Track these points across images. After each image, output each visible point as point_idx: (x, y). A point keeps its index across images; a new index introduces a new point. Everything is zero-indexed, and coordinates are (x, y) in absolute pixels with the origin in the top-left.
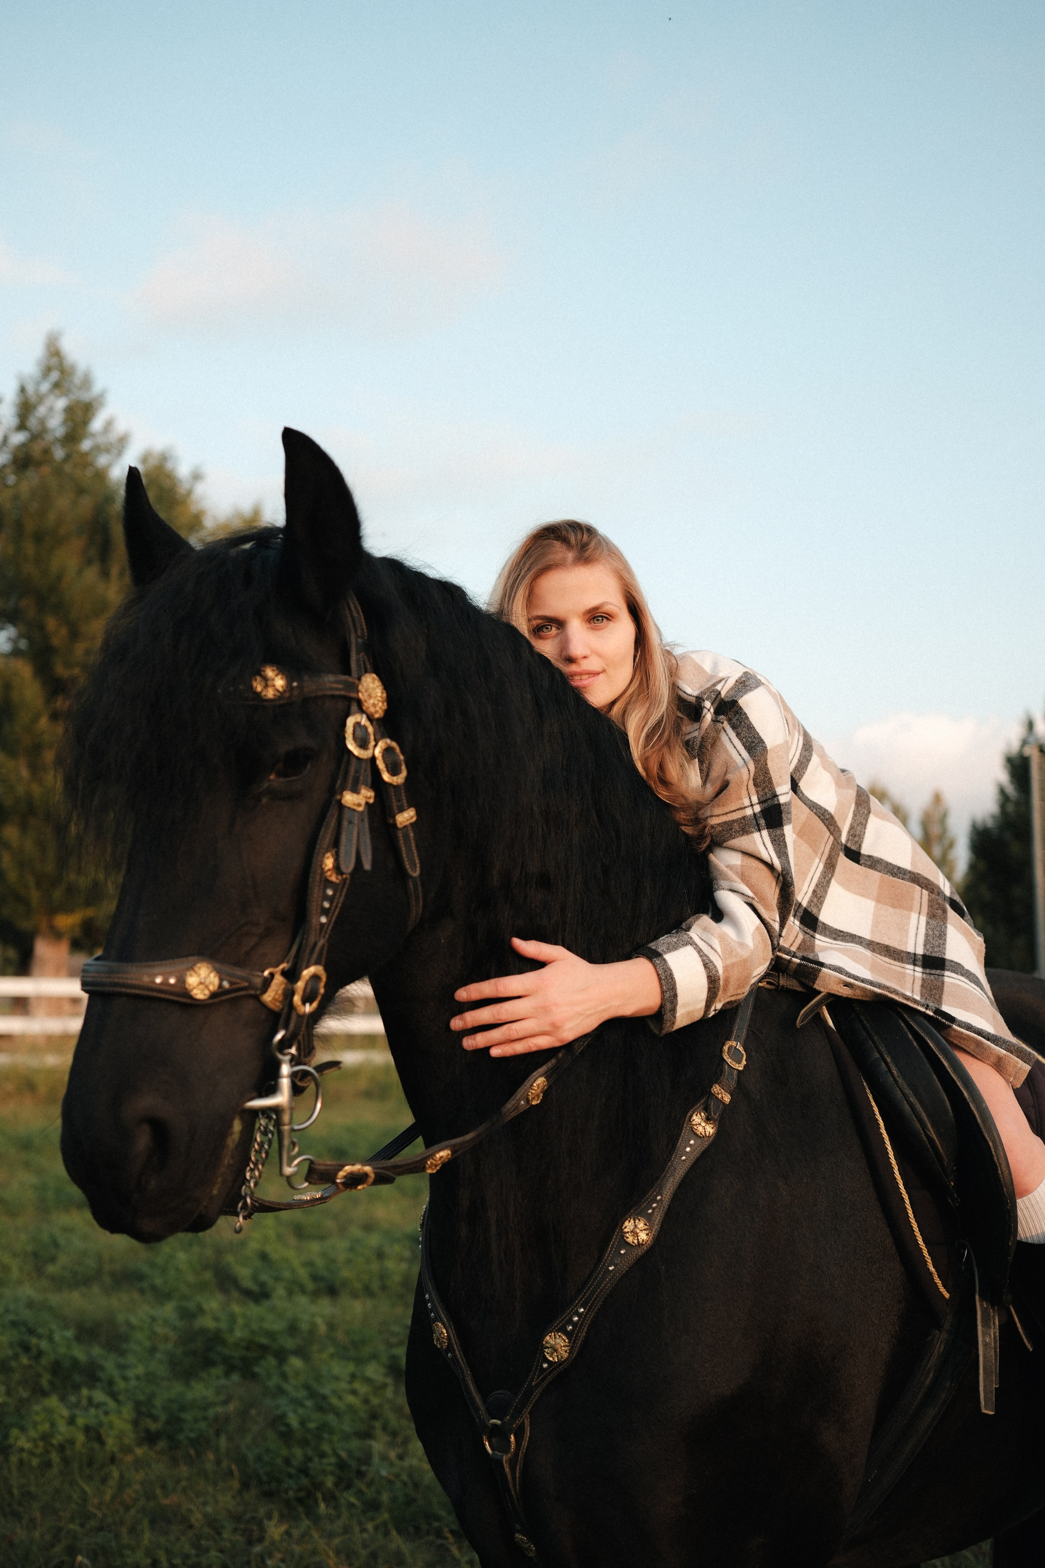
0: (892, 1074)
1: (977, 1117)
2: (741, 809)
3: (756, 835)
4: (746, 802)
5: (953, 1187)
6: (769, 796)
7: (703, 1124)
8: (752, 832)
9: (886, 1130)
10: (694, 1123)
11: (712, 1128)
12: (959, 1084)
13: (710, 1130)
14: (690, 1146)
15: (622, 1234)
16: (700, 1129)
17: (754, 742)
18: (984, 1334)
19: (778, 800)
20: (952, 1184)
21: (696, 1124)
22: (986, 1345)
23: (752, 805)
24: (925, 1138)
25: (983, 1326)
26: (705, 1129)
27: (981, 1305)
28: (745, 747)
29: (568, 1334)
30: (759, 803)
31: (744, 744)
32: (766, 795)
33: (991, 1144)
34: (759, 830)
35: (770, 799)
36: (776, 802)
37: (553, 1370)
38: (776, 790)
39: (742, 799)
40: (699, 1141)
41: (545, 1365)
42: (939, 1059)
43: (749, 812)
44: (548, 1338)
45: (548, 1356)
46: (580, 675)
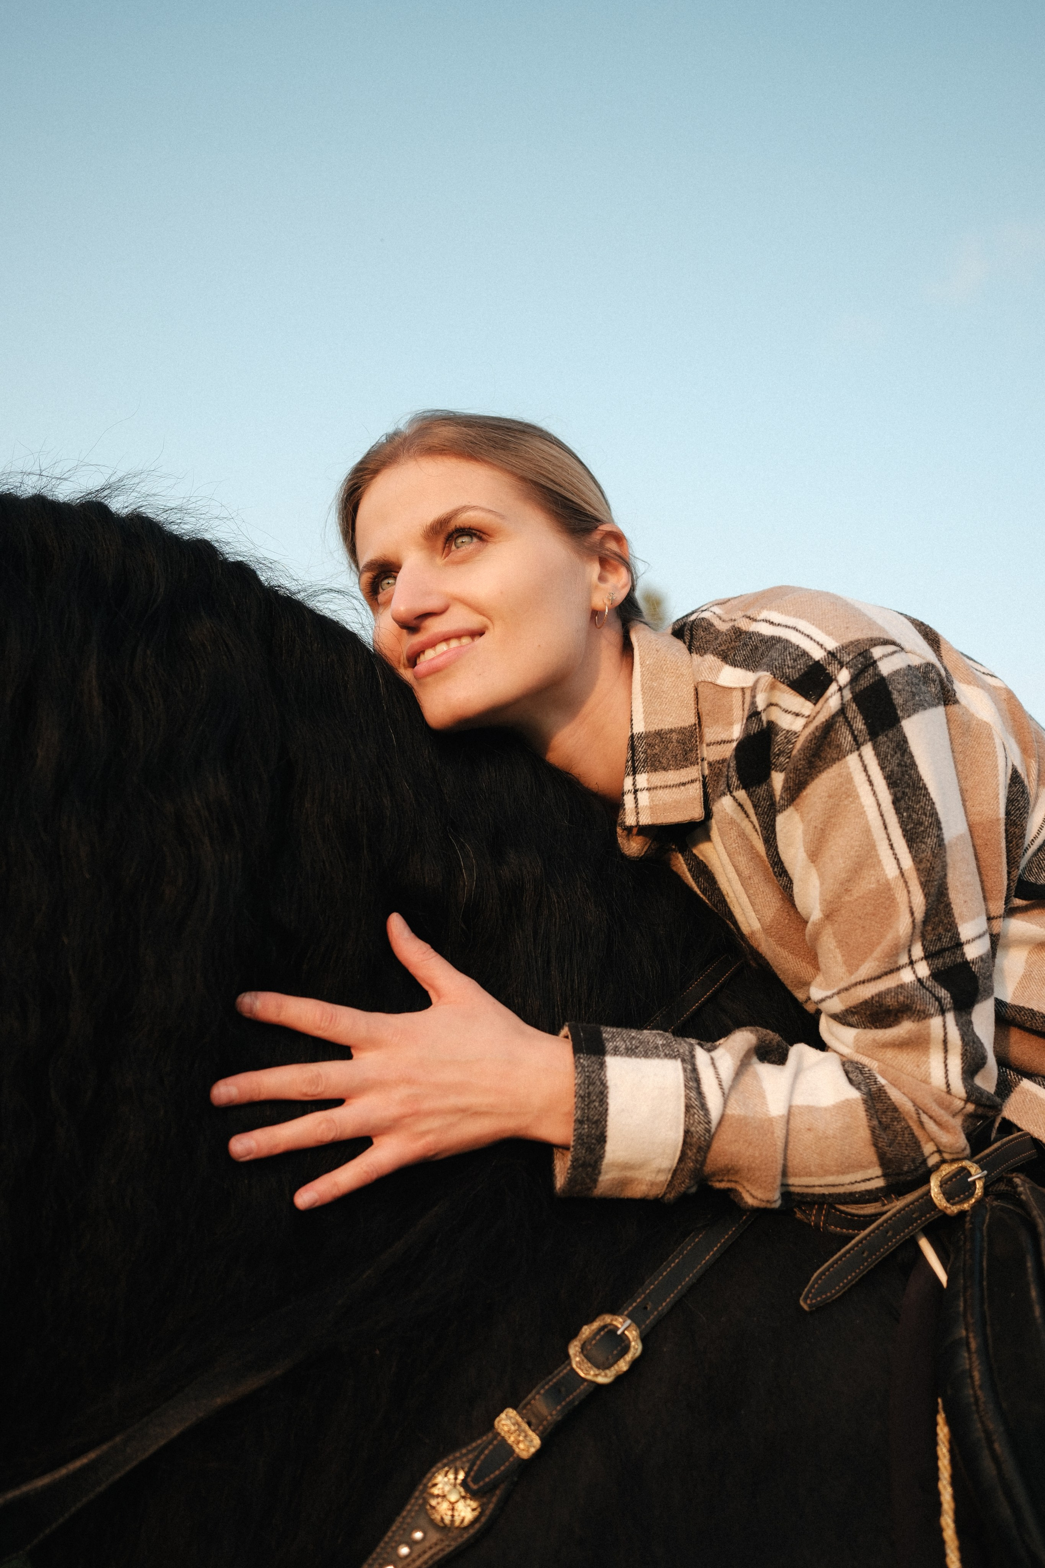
3: (936, 1021)
6: (946, 942)
7: (454, 1497)
10: (436, 1489)
11: (473, 1510)
13: (463, 1513)
14: (412, 1544)
16: (443, 1508)
17: (921, 824)
19: (963, 954)
21: (438, 1496)
26: (453, 1509)
32: (940, 939)
34: (941, 1012)
35: (948, 949)
36: (959, 960)
38: (960, 929)
40: (434, 1536)
46: (432, 644)
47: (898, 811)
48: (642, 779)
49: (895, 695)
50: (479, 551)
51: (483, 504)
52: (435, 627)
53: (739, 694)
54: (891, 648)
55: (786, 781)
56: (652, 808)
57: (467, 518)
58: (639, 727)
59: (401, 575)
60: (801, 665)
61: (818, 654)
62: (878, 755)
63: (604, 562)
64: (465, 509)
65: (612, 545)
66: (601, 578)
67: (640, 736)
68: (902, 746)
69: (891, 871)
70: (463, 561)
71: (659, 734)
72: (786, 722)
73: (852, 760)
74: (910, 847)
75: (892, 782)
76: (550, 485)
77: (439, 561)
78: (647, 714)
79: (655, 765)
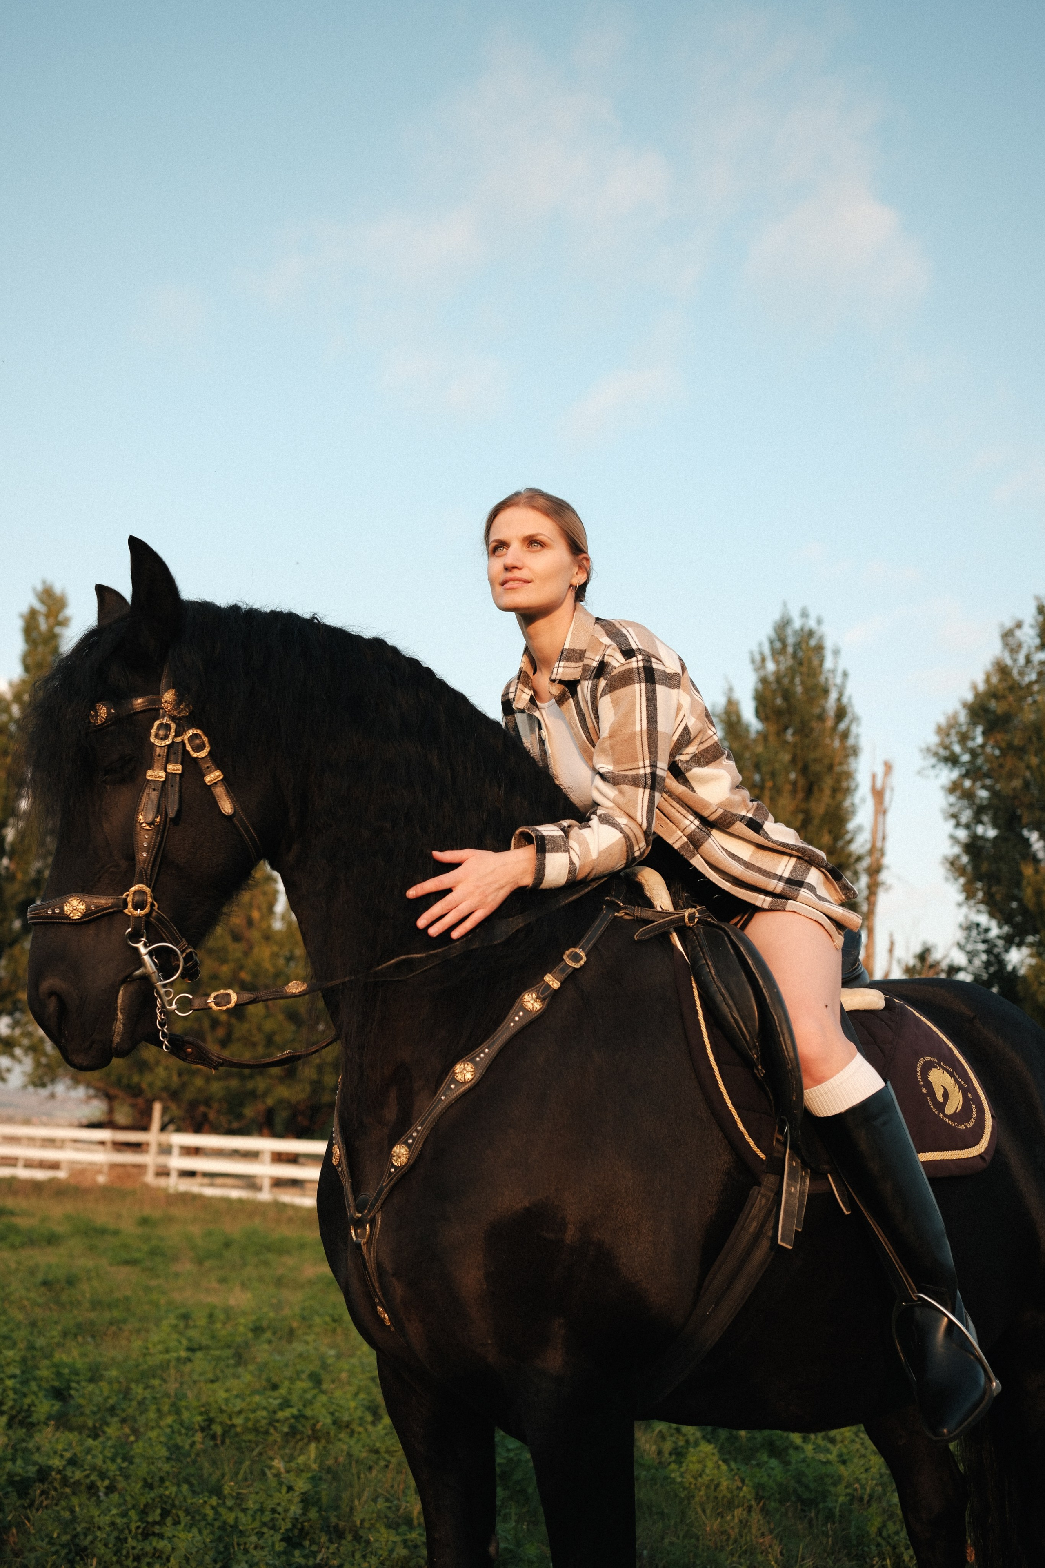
0: (711, 973)
1: (767, 998)
2: (636, 769)
3: (641, 790)
4: (641, 764)
5: (757, 1059)
7: (532, 1002)
8: (639, 787)
9: (704, 1017)
10: (525, 1000)
11: (541, 1005)
12: (757, 975)
13: (537, 1006)
14: (519, 1016)
15: (454, 1073)
16: (530, 1005)
18: (788, 1186)
20: (755, 1056)
22: (789, 1193)
23: (645, 767)
24: (732, 1021)
25: (789, 1179)
26: (534, 1005)
27: (790, 1165)
28: (648, 718)
29: (409, 1146)
30: (650, 766)
31: (648, 715)
33: (776, 1017)
34: (645, 788)
37: (398, 1172)
39: (638, 761)
40: (527, 1013)
41: (393, 1170)
42: (746, 959)
43: (642, 772)
44: (395, 1148)
45: (394, 1162)
46: (513, 580)
47: (647, 710)
48: (562, 664)
49: (656, 675)
50: (540, 551)
51: (546, 534)
52: (516, 574)
53: (604, 646)
54: (659, 662)
55: (607, 684)
56: (563, 673)
57: (540, 538)
58: (567, 646)
59: (511, 549)
60: (628, 648)
61: (634, 647)
62: (646, 688)
63: (580, 567)
64: (541, 534)
65: (585, 562)
66: (577, 574)
67: (566, 649)
68: (654, 691)
69: (638, 728)
70: (533, 552)
71: (573, 650)
72: (615, 663)
73: (637, 686)
74: (648, 723)
75: (648, 699)
76: (571, 534)
77: (525, 549)
78: (571, 643)
79: (568, 659)
